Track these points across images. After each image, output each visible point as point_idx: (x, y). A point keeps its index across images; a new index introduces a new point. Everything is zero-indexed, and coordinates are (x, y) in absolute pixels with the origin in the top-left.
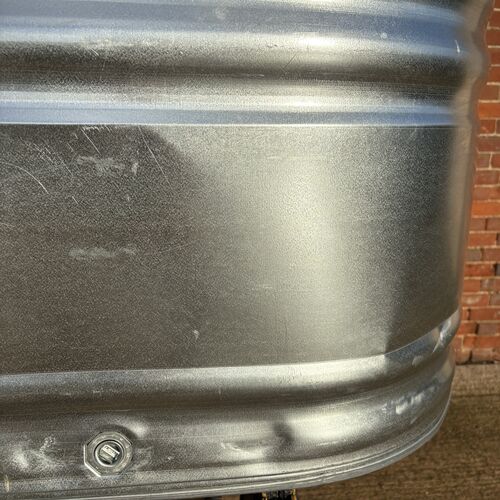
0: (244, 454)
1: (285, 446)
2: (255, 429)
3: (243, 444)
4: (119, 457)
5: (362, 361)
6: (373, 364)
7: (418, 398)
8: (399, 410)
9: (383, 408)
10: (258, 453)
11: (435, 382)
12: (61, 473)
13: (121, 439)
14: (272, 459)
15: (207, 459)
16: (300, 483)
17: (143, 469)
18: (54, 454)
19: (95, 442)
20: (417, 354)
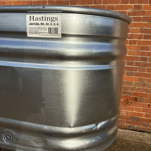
13: (10, 135)
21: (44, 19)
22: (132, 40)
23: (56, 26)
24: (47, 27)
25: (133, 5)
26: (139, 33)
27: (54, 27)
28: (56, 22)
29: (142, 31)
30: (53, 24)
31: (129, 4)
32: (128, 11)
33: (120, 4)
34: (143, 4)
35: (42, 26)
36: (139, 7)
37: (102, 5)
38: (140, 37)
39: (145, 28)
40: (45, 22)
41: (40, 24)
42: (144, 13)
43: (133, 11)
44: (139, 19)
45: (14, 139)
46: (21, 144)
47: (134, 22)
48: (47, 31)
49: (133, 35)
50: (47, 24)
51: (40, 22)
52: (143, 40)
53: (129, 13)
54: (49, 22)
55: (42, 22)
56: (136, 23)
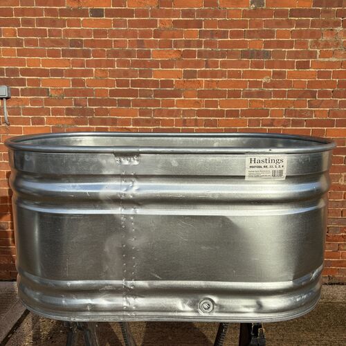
0: (246, 310)
1: (260, 308)
2: (251, 302)
3: (247, 307)
4: (209, 308)
5: (285, 282)
6: (288, 284)
7: (305, 296)
8: (298, 300)
9: (292, 298)
10: (252, 310)
11: (312, 291)
12: (192, 312)
13: (210, 302)
14: (256, 312)
15: (236, 310)
16: (264, 321)
17: (216, 312)
18: (190, 305)
19: (202, 303)
20: (304, 281)
21: (268, 161)
22: (273, 128)
23: (281, 169)
24: (271, 170)
25: (272, 70)
26: (284, 117)
27: (279, 169)
28: (281, 164)
29: (288, 113)
30: (277, 166)
31: (265, 69)
32: (264, 80)
33: (250, 69)
34: (287, 70)
35: (265, 169)
36: (280, 74)
37: (219, 68)
38: (286, 124)
39: (293, 108)
40: (268, 165)
41: (269, 166)
42: (289, 84)
43: (271, 80)
44: (283, 94)
45: (215, 307)
46: (226, 312)
47: (275, 99)
48: (271, 174)
49: (274, 119)
50: (271, 167)
51: (262, 165)
52: (290, 128)
53: (265, 83)
54: (274, 164)
55: (265, 164)
56: (277, 100)
